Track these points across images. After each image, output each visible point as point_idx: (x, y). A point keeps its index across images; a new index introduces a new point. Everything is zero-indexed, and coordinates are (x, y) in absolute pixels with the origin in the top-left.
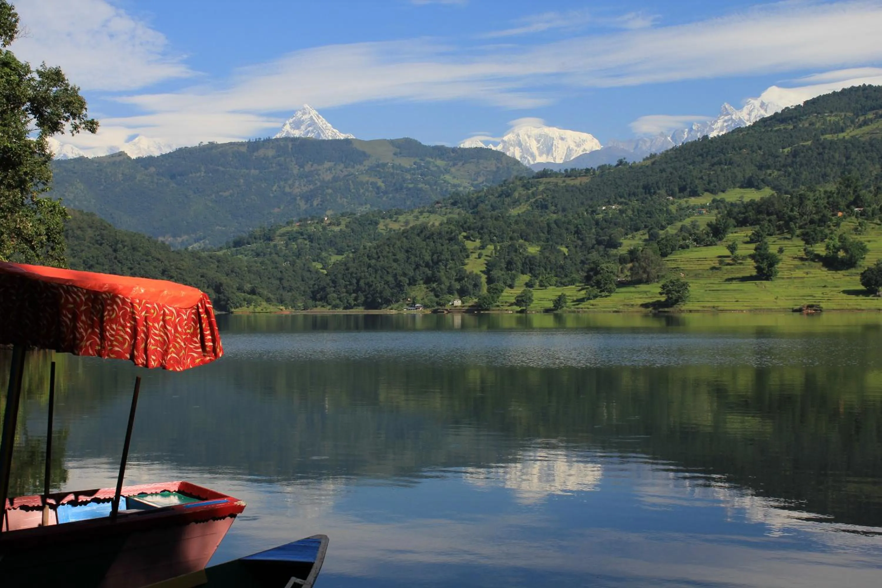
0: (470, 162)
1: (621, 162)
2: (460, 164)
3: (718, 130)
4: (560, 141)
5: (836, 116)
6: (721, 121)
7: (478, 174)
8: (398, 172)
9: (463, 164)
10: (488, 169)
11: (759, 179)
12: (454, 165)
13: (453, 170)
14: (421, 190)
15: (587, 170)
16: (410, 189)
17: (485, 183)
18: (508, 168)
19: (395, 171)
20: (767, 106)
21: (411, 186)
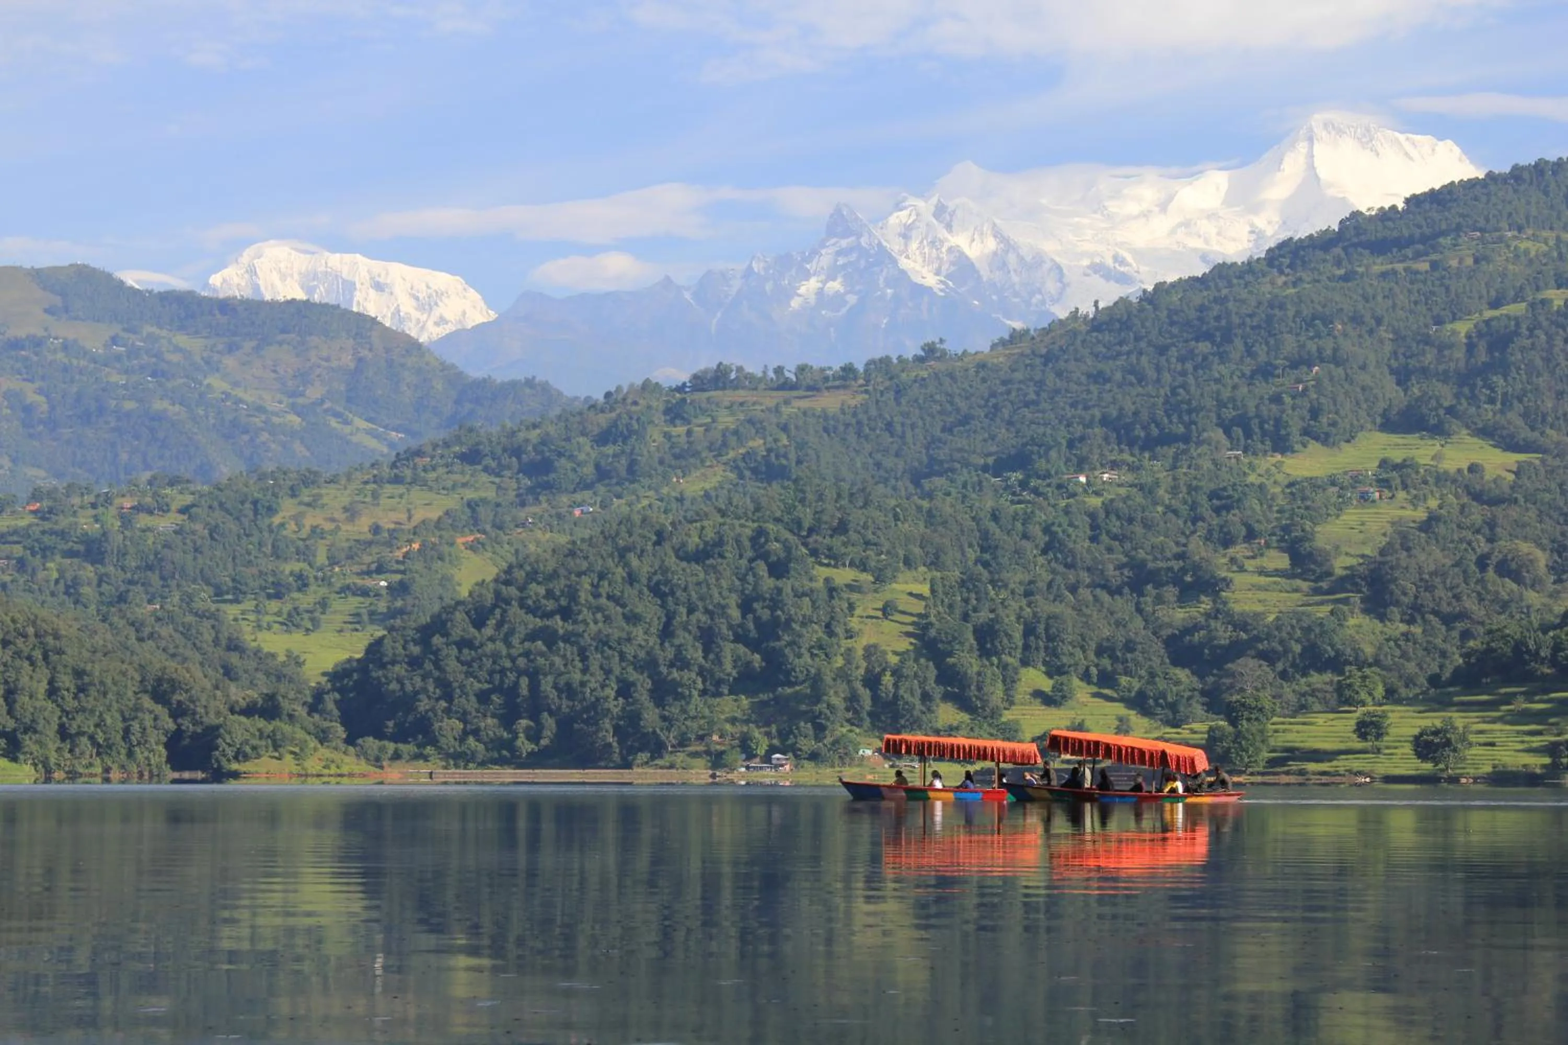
0: (280, 343)
1: (930, 350)
2: (249, 345)
3: (823, 277)
4: (372, 293)
5: (1535, 238)
6: (832, 250)
7: (303, 377)
8: (83, 363)
9: (257, 349)
10: (334, 364)
11: (1441, 406)
12: (231, 349)
13: (229, 362)
14: (159, 417)
15: (848, 370)
16: (128, 415)
17: (327, 405)
18: (390, 364)
19: (75, 362)
20: (953, 214)
21: (129, 405)
